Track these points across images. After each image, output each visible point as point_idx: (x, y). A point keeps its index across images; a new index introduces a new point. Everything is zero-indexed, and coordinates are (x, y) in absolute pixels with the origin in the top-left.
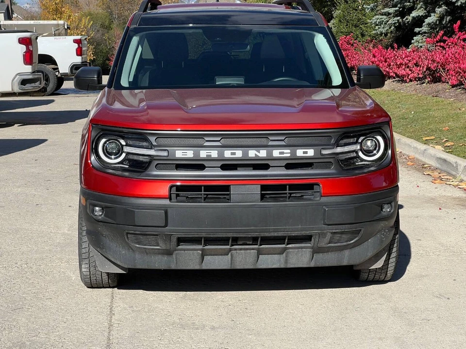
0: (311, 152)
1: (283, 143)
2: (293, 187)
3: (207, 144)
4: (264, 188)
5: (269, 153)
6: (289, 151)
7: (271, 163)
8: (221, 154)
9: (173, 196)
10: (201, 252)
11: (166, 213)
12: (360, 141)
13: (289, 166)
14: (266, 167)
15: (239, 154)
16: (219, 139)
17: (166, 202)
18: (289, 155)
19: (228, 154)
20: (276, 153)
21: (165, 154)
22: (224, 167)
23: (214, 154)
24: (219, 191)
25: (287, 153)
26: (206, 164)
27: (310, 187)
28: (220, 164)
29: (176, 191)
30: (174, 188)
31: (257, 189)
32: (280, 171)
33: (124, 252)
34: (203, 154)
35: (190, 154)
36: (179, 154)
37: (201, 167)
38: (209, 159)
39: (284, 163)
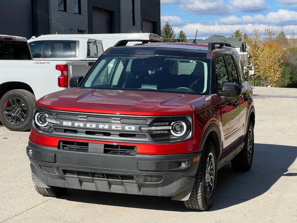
0: (133, 128)
2: (122, 147)
3: (80, 119)
4: (106, 146)
5: (110, 127)
6: (121, 126)
7: (111, 133)
8: (85, 125)
9: (61, 147)
10: (78, 179)
11: (55, 155)
12: (172, 124)
13: (121, 135)
14: (109, 134)
15: (94, 126)
16: (86, 117)
17: (56, 149)
18: (120, 129)
19: (88, 125)
20: (114, 127)
21: (59, 123)
22: (87, 133)
23: (82, 125)
24: (84, 145)
25: (120, 127)
26: (78, 130)
27: (132, 148)
28: (85, 130)
29: (63, 144)
30: (61, 143)
31: (102, 147)
32: (116, 137)
34: (76, 124)
35: (69, 124)
36: (65, 123)
37: (76, 132)
38: (79, 128)
39: (119, 133)
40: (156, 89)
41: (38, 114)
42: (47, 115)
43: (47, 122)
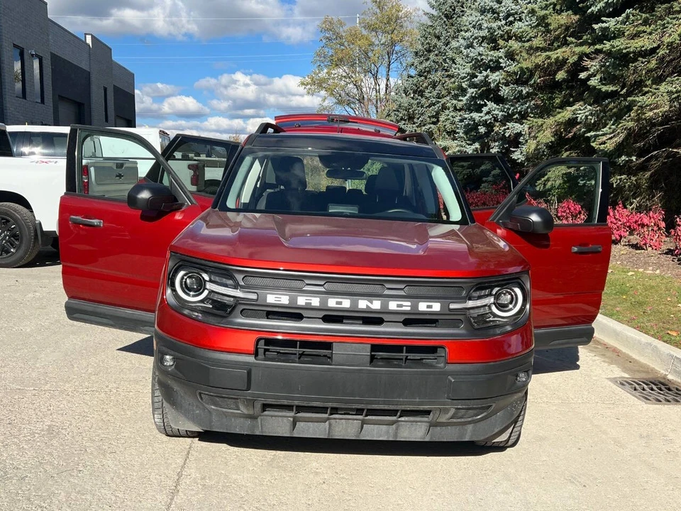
0: (436, 307)
1: (402, 293)
2: (411, 349)
3: (307, 288)
4: (375, 348)
5: (385, 305)
6: (409, 304)
7: (386, 317)
8: (324, 302)
9: (261, 351)
10: (292, 419)
11: (249, 373)
12: (494, 292)
13: (407, 323)
14: (379, 321)
15: (346, 303)
16: (322, 283)
17: (251, 359)
18: (409, 308)
19: (332, 303)
20: (393, 305)
21: (254, 297)
22: (327, 319)
23: (315, 302)
24: (317, 348)
25: (406, 306)
26: (305, 313)
27: (433, 350)
28: (322, 314)
29: (265, 345)
30: (262, 342)
31: (365, 351)
32: (397, 327)
33: (198, 412)
34: (302, 301)
35: (284, 300)
36: (271, 299)
37: (298, 317)
38: (308, 308)
39: (402, 318)
40: (357, 212)
41: (182, 273)
42: (206, 277)
43: (206, 292)
